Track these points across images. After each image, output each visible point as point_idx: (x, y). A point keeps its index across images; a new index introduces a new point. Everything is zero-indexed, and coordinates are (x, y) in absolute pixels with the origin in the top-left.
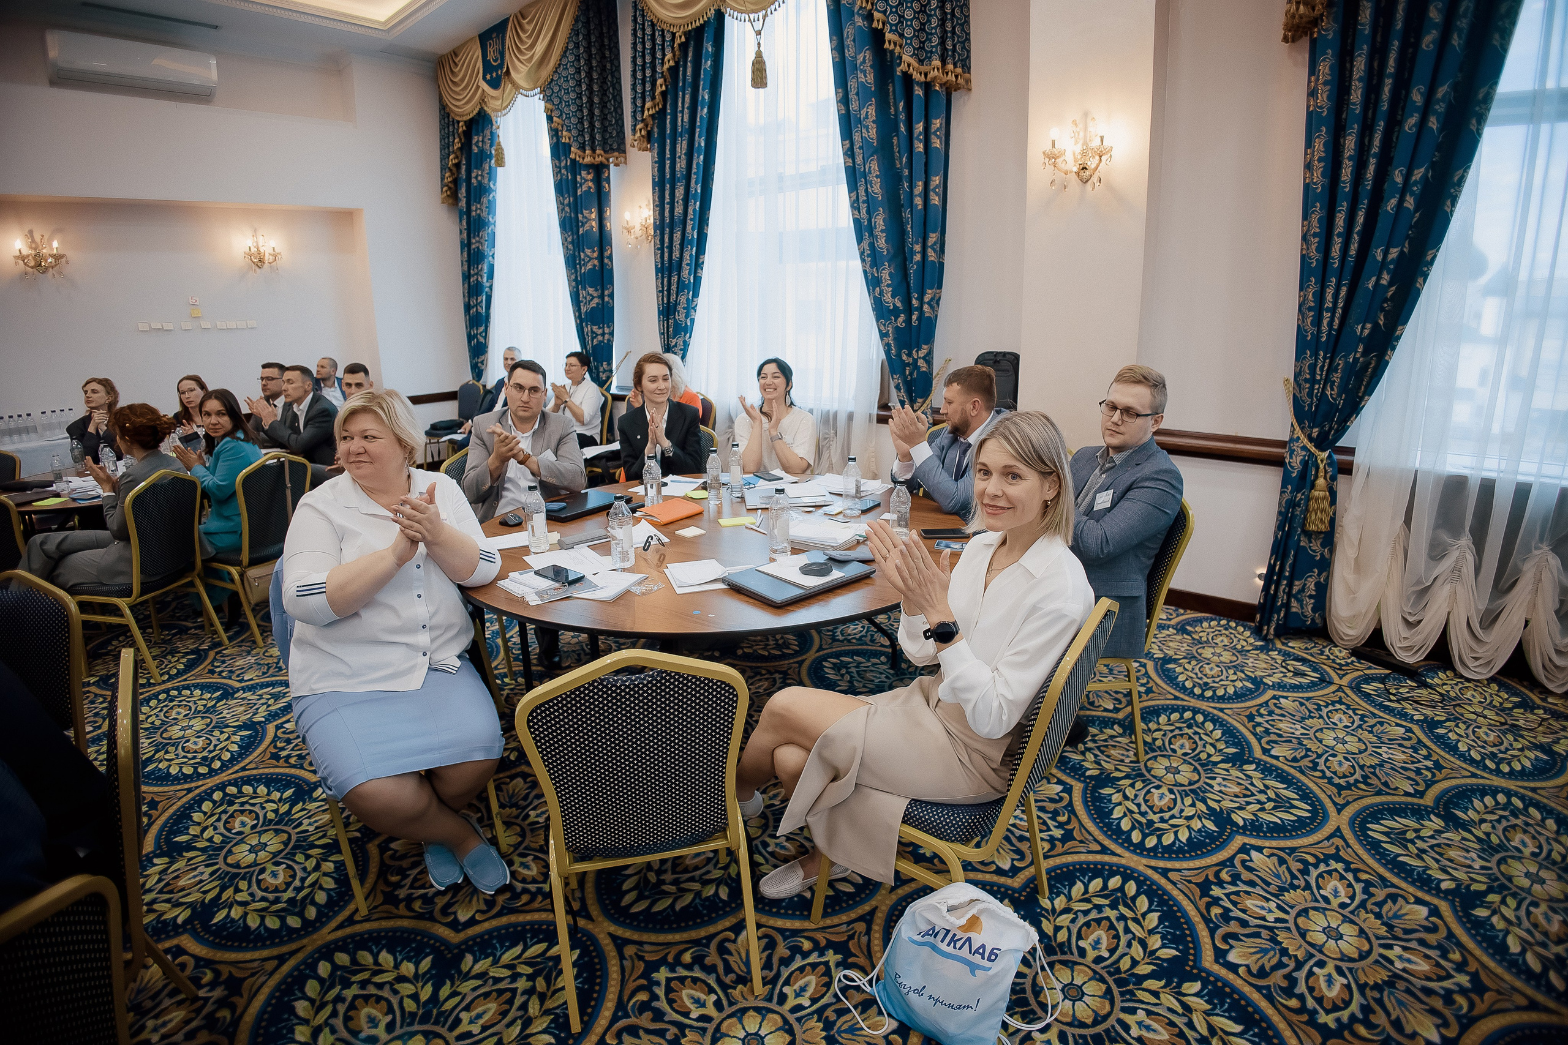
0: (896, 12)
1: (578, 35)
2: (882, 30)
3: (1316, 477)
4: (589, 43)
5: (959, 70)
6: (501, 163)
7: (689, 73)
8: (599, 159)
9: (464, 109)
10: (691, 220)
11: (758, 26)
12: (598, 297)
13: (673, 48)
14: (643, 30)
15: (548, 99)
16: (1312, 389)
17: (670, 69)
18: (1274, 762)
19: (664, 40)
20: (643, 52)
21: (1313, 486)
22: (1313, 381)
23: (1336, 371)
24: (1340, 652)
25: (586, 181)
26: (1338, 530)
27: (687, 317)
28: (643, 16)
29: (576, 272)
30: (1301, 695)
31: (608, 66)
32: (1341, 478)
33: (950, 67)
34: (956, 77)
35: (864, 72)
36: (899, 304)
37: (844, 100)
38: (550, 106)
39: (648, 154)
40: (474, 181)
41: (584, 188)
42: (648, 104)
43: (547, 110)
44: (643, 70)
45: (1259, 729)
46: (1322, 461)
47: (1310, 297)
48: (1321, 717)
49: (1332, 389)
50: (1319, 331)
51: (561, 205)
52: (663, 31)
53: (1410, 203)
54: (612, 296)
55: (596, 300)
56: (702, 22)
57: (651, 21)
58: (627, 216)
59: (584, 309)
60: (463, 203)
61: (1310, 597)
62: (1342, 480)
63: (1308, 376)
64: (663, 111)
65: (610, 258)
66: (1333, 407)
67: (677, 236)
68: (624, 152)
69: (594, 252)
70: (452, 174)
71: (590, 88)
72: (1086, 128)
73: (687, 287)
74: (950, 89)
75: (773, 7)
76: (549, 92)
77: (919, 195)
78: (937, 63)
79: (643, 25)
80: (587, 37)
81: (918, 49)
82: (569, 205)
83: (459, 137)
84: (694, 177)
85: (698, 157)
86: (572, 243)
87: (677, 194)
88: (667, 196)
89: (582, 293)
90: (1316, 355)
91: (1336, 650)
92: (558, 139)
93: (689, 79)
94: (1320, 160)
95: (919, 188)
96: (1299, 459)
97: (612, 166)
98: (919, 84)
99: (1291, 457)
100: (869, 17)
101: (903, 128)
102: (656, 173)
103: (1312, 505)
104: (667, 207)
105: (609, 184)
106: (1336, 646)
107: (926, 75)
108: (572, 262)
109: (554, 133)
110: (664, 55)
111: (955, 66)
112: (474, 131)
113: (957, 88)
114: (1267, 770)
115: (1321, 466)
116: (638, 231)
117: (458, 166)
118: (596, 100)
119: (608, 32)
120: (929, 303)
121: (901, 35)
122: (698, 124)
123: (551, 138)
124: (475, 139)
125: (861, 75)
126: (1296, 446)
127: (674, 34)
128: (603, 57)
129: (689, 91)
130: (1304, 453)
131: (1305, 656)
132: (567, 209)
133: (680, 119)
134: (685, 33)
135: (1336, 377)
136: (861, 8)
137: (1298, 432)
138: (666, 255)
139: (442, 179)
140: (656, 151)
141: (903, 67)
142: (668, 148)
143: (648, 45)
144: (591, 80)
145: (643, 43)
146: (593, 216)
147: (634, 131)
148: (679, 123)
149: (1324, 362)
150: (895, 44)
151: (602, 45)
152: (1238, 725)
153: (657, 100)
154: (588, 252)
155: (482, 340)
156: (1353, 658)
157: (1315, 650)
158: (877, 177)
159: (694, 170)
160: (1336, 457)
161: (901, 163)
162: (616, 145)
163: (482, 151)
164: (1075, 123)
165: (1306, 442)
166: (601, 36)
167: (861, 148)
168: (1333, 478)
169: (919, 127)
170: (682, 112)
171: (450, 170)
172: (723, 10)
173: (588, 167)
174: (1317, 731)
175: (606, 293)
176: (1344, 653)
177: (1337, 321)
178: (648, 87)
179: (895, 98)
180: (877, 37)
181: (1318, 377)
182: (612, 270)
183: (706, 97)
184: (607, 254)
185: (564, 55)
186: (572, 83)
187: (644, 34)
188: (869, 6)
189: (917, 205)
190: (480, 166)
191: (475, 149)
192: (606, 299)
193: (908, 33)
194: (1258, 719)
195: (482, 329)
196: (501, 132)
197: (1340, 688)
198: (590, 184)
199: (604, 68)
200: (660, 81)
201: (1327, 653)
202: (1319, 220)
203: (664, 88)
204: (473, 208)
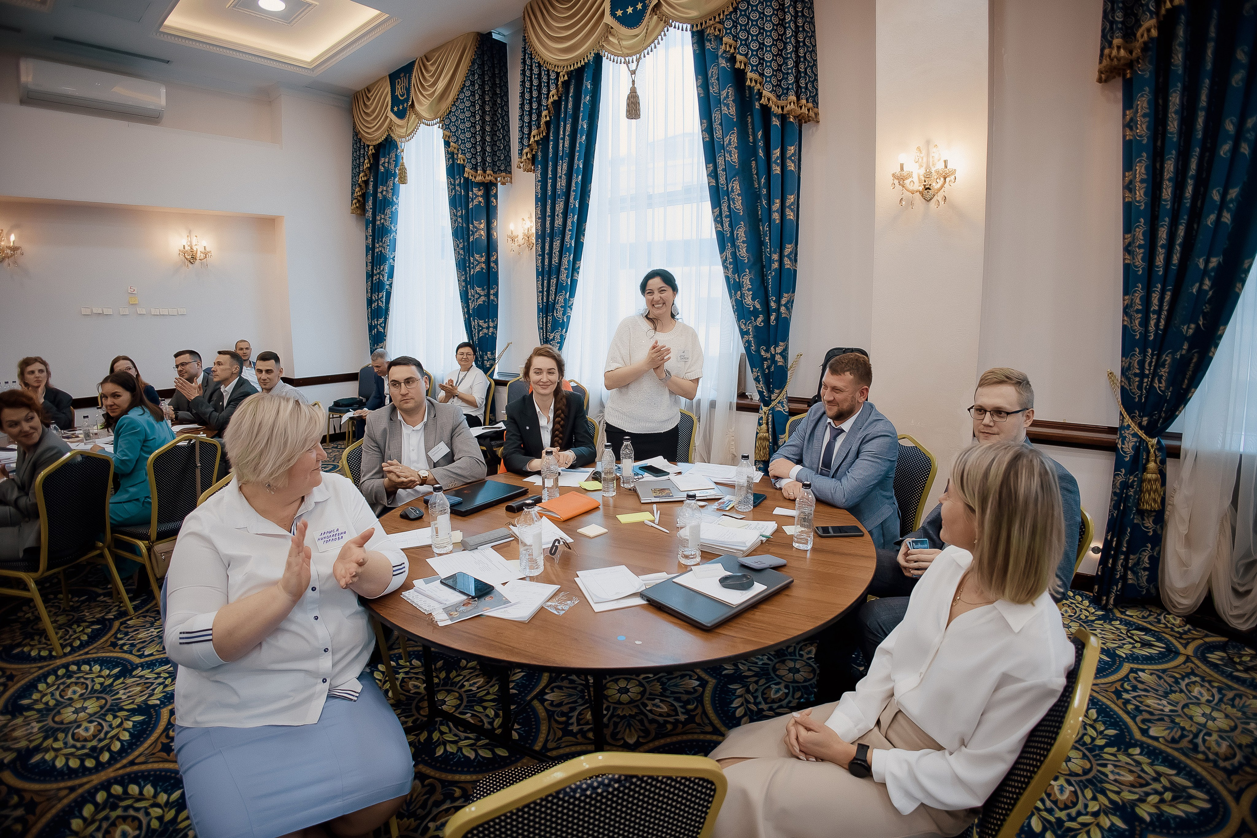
0: (757, 55)
1: (474, 75)
2: (743, 70)
3: (1148, 461)
4: (483, 82)
5: (810, 105)
6: (403, 180)
7: (570, 105)
8: (489, 178)
9: (374, 135)
10: (570, 230)
11: (633, 66)
12: (485, 295)
13: (557, 85)
14: (531, 70)
15: (446, 127)
16: (1141, 382)
17: (554, 102)
18: (1155, 744)
19: (549, 79)
20: (531, 89)
21: (1145, 469)
22: (1142, 375)
23: (1163, 366)
24: (1175, 619)
25: (477, 196)
26: (1168, 508)
27: (564, 314)
28: (531, 59)
29: (466, 273)
30: (1155, 667)
31: (499, 101)
32: (1170, 462)
33: (804, 101)
34: (809, 110)
35: (727, 106)
36: (758, 306)
37: (708, 129)
38: (448, 133)
39: (532, 175)
40: (379, 195)
41: (475, 202)
42: (534, 132)
43: (444, 137)
44: (531, 103)
45: (1130, 707)
46: (1152, 446)
47: (1138, 301)
48: (1181, 691)
49: (1160, 382)
50: (1147, 331)
51: (454, 217)
52: (548, 71)
53: (1227, 218)
54: (496, 295)
55: (483, 298)
56: (583, 63)
57: (539, 63)
58: (511, 227)
59: (471, 306)
60: (369, 214)
61: (1145, 569)
62: (1170, 463)
63: (1138, 371)
64: (546, 139)
65: (496, 262)
66: (1161, 399)
67: (557, 244)
68: (510, 173)
69: (482, 256)
70: (361, 189)
71: (483, 119)
72: (928, 154)
73: (564, 288)
74: (802, 120)
75: (646, 52)
76: (447, 122)
77: (777, 211)
78: (793, 98)
79: (531, 66)
80: (482, 76)
81: (776, 86)
82: (461, 216)
83: (369, 158)
84: (573, 194)
85: (577, 177)
86: (463, 248)
87: (557, 209)
88: (548, 210)
89: (471, 292)
90: (1144, 352)
91: (1170, 617)
92: (453, 161)
93: (570, 111)
94: (1142, 181)
95: (777, 205)
96: (1131, 445)
97: (499, 184)
98: (776, 115)
99: (1123, 443)
100: (732, 59)
101: (761, 153)
102: (539, 191)
103: (1146, 486)
104: (548, 219)
105: (496, 199)
106: (1169, 614)
107: (783, 108)
108: (463, 265)
109: (451, 156)
110: (549, 91)
111: (807, 102)
112: (381, 155)
113: (808, 119)
114: (1153, 754)
115: (1152, 451)
116: (520, 240)
117: (366, 182)
118: (488, 128)
119: (499, 73)
120: (785, 305)
121: (762, 75)
122: (578, 149)
123: (447, 160)
124: (382, 160)
125: (724, 109)
126: (1126, 433)
127: (558, 74)
128: (495, 94)
129: (569, 121)
130: (1135, 439)
131: (1145, 624)
132: (459, 220)
133: (561, 145)
134: (568, 73)
135: (1164, 372)
136: (725, 52)
137: (1128, 420)
138: (547, 261)
139: (353, 193)
140: (539, 172)
141: (764, 101)
142: (550, 169)
143: (535, 82)
144: (484, 112)
145: (531, 81)
146: (482, 226)
147: (521, 154)
148: (561, 148)
149: (1152, 358)
150: (756, 82)
151: (494, 84)
152: (1109, 703)
153: (542, 129)
154: (477, 256)
155: (381, 330)
156: (1188, 626)
157: (1151, 618)
158: (738, 195)
159: (573, 188)
160: (1164, 442)
161: (759, 183)
162: (503, 166)
163: (387, 171)
164: (919, 149)
165: (1136, 429)
166: (493, 76)
167: (724, 170)
168: (1163, 462)
169: (777, 153)
170: (564, 139)
171: (360, 186)
172: (602, 54)
173: (479, 185)
174: (1183, 707)
175: (492, 292)
176: (1178, 621)
177: (1163, 322)
178: (534, 117)
179: (753, 128)
180: (739, 77)
181: (1147, 372)
182: (497, 273)
183: (585, 127)
184: (493, 259)
185: (461, 91)
186: (468, 114)
187: (531, 74)
188: (732, 51)
189: (775, 220)
190: (385, 182)
191: (382, 169)
192: (492, 297)
193: (768, 72)
194: (1126, 696)
195: (381, 320)
196: (404, 155)
197: (1188, 659)
198: (481, 199)
199: (495, 103)
200: (544, 113)
201: (1163, 621)
202: (1144, 234)
203: (548, 118)
204: (378, 218)
